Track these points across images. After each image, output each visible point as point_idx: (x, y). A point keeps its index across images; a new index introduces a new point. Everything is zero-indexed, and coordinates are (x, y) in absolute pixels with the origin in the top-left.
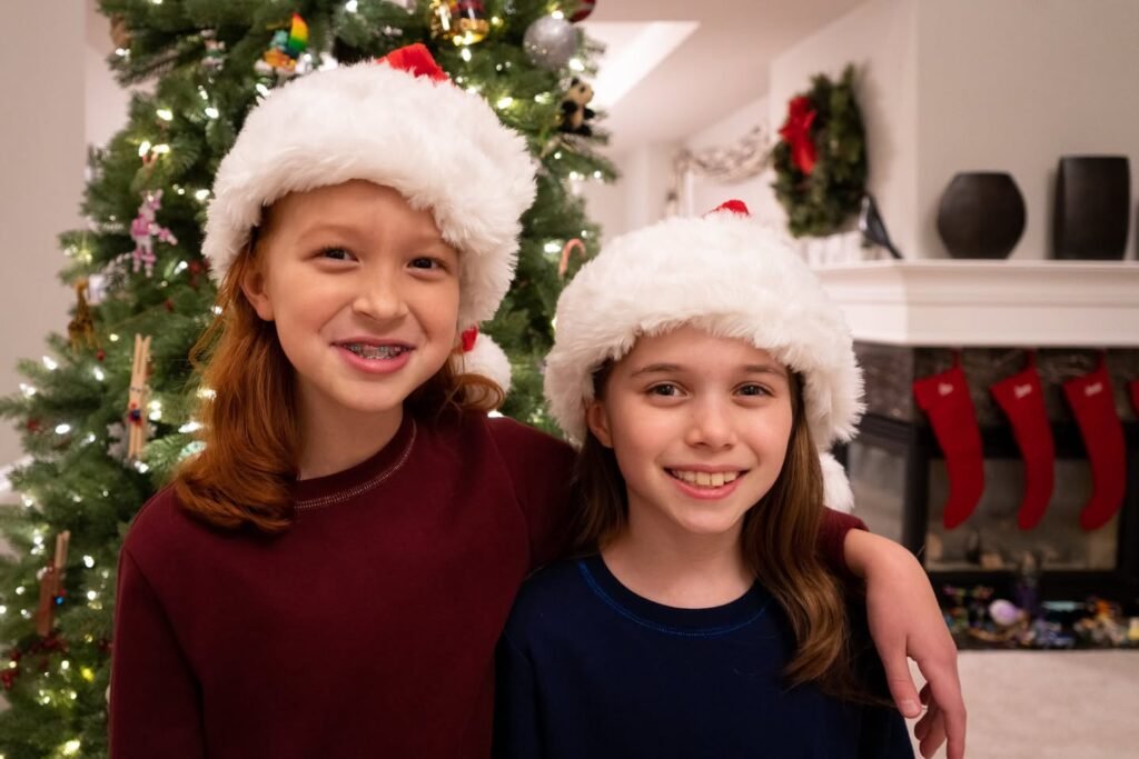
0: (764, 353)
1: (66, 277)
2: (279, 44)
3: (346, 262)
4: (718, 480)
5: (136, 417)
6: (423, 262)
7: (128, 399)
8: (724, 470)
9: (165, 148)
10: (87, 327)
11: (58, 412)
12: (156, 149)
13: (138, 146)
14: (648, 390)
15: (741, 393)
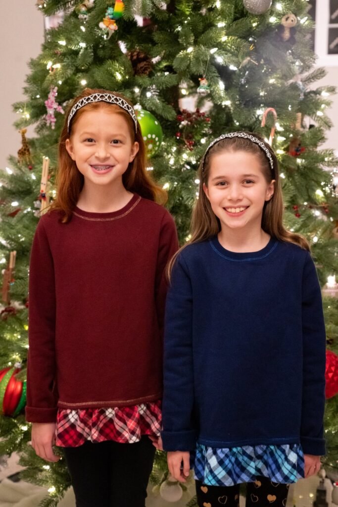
1: (17, 125)
2: (109, 14)
3: (93, 143)
4: (238, 210)
5: (44, 196)
6: (116, 142)
7: (40, 188)
8: (239, 207)
9: (58, 66)
10: (27, 153)
11: (13, 196)
12: (55, 67)
13: (46, 65)
14: (217, 184)
15: (245, 183)
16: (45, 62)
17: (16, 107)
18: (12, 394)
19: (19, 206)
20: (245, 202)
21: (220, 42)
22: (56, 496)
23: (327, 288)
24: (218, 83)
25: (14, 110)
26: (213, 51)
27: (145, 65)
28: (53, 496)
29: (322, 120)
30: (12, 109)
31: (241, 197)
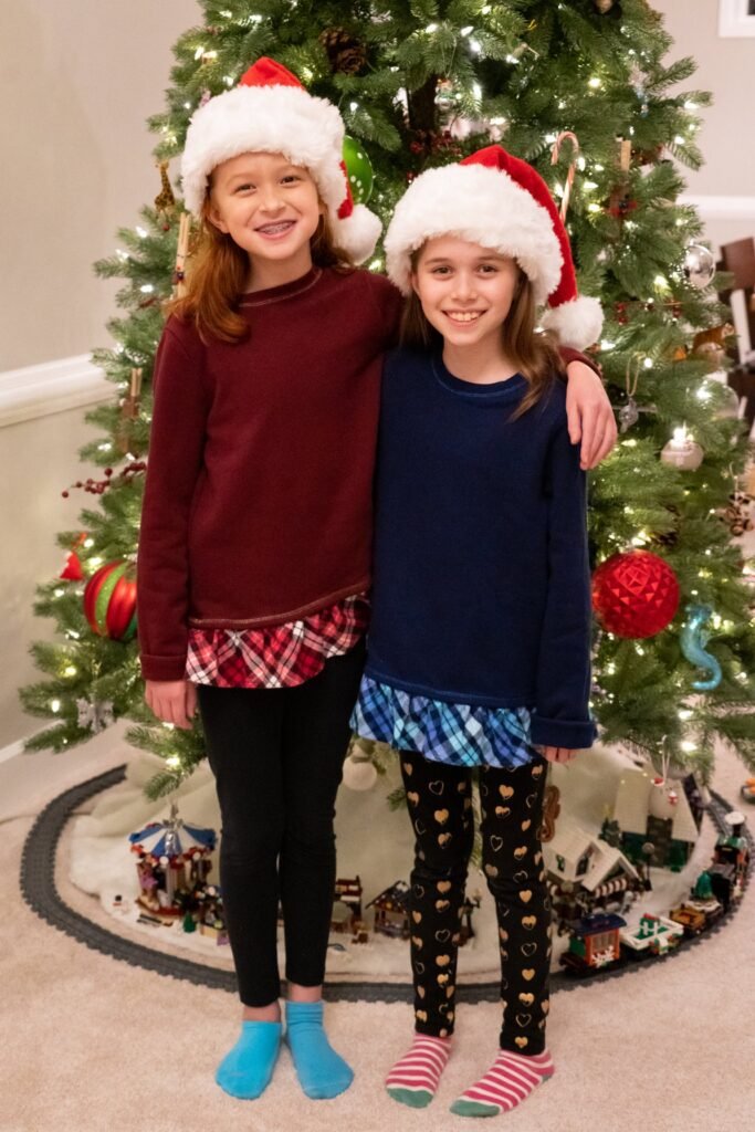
0: (487, 249)
1: (157, 155)
3: (252, 190)
4: (468, 317)
5: (181, 277)
6: (290, 179)
7: (176, 263)
8: (471, 312)
9: (213, 54)
10: (169, 202)
11: (147, 275)
12: (206, 56)
13: (194, 52)
14: (434, 271)
15: (482, 270)
16: (192, 48)
17: (155, 124)
18: (121, 604)
19: (155, 292)
20: (480, 305)
21: (480, 15)
22: (178, 772)
23: (669, 448)
24: (471, 87)
25: (150, 130)
26: (466, 31)
27: (350, 55)
28: (174, 771)
29: (686, 153)
30: (147, 126)
31: (474, 296)
